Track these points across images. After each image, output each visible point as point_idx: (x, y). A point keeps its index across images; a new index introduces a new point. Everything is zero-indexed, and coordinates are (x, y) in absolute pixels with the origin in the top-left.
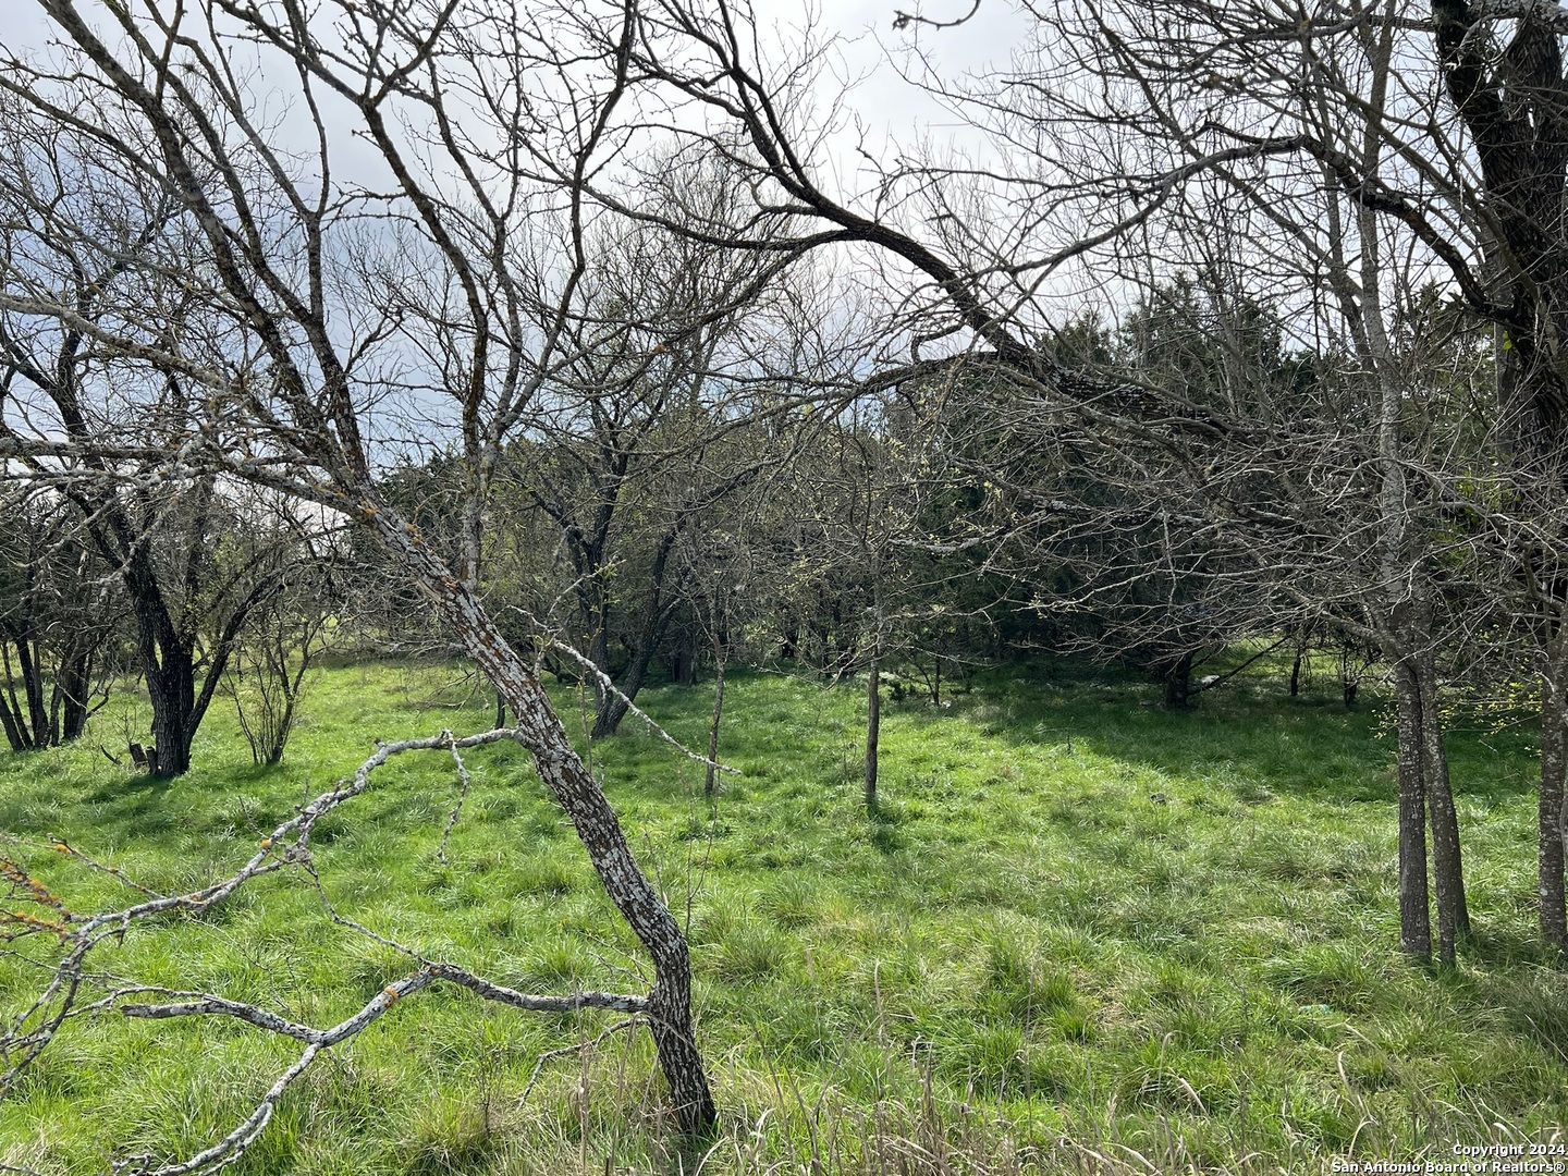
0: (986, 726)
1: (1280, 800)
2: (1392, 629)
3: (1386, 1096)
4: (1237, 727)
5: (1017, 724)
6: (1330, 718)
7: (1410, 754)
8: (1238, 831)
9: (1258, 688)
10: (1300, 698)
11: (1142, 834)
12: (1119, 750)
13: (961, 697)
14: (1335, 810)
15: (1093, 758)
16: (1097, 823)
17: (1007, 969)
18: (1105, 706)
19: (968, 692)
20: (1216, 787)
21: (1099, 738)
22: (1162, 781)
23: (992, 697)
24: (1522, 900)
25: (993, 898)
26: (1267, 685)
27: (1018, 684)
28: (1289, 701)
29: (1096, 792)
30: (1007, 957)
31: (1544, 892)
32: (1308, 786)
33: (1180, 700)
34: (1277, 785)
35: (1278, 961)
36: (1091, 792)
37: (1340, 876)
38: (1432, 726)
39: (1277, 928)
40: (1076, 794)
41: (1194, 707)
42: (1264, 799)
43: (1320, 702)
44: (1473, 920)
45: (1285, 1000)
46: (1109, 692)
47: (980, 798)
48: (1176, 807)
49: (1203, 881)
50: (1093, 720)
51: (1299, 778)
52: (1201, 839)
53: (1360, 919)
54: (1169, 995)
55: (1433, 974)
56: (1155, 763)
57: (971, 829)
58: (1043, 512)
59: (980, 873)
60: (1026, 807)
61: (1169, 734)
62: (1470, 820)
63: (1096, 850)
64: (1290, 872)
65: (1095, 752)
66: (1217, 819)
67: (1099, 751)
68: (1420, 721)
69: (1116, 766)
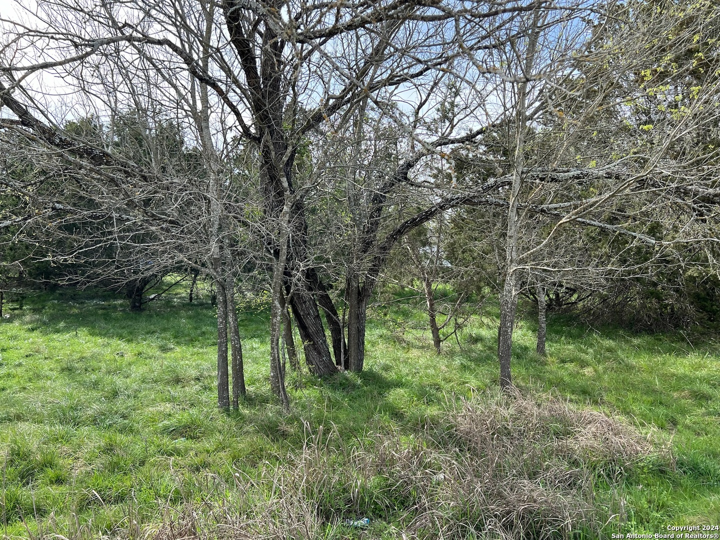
0: (30, 326)
1: (178, 349)
2: (215, 269)
3: (204, 472)
4: (163, 318)
5: (48, 325)
6: (205, 311)
7: (222, 322)
8: (156, 365)
9: (175, 300)
10: (193, 304)
11: (109, 372)
12: (104, 333)
13: (16, 312)
14: (201, 350)
15: (89, 338)
16: (86, 370)
17: (18, 455)
18: (100, 312)
19: (21, 308)
20: (149, 346)
21: (94, 327)
22: (123, 345)
23: (35, 311)
24: (267, 379)
25: (19, 418)
26: (180, 298)
27: (53, 304)
28: (188, 304)
29: (88, 354)
30: (19, 448)
31: (272, 374)
32: (191, 341)
33: (137, 307)
34: (178, 343)
35: (166, 422)
36: (84, 355)
37: (198, 379)
38: (230, 310)
39: (168, 407)
40: (76, 356)
41: (144, 309)
42: (171, 349)
43: (201, 304)
44: (247, 390)
45: (166, 440)
46: (103, 304)
47: (20, 365)
48: (129, 357)
49: (136, 391)
50: (92, 319)
51: (187, 338)
52: (138, 371)
53: (204, 398)
54: (109, 449)
55: (229, 415)
56: (121, 337)
57: (13, 382)
58: (50, 210)
59: (13, 405)
60: (46, 367)
61: (130, 323)
62: (253, 349)
63: (82, 384)
64: (177, 381)
65: (91, 334)
66: (148, 361)
67: (93, 334)
68: (226, 308)
69: (99, 340)
